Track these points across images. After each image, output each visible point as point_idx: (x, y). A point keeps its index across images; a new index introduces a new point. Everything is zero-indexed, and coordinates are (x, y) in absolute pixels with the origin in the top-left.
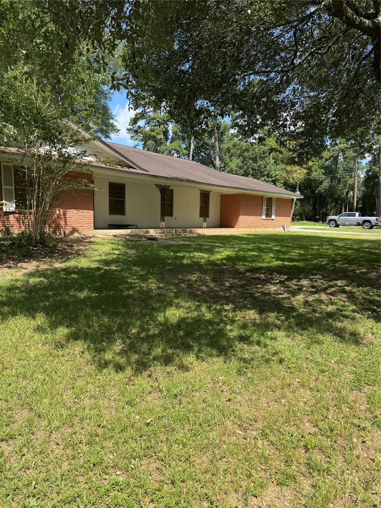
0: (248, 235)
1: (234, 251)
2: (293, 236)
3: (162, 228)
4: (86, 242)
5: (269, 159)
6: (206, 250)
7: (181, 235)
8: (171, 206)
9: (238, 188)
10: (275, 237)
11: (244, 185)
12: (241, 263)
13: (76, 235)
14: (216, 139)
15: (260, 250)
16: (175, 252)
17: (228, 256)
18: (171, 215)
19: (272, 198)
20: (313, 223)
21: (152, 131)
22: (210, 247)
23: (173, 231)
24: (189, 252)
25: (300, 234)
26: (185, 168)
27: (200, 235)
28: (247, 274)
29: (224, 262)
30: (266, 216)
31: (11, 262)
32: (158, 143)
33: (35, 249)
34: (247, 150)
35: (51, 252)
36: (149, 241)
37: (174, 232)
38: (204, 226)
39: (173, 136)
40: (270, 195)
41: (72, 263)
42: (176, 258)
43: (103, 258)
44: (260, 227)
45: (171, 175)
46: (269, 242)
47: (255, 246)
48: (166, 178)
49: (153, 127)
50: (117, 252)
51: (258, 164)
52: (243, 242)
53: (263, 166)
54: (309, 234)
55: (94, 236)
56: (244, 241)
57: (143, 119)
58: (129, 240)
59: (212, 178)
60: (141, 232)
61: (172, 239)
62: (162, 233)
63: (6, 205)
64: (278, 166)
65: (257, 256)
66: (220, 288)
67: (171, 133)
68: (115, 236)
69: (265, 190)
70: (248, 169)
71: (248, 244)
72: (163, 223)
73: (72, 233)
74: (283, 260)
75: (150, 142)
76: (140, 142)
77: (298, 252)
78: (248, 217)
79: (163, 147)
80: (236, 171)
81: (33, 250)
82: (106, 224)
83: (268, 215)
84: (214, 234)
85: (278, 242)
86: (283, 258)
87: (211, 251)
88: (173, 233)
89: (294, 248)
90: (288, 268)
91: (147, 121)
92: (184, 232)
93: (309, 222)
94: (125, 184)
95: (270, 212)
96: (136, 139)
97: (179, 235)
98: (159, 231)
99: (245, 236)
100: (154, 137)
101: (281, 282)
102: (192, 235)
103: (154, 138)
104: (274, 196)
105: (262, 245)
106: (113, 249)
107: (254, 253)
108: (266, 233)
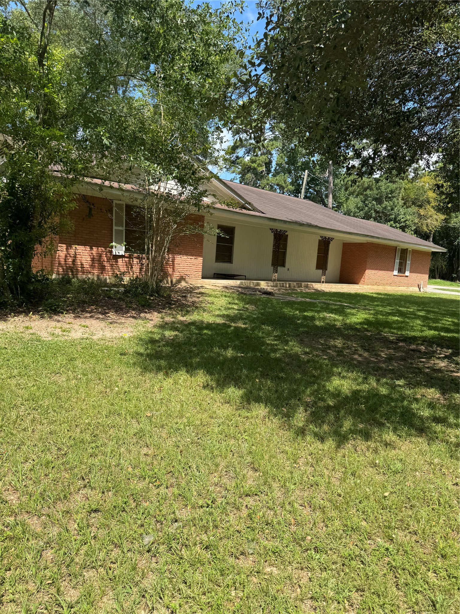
0: (377, 294)
1: (370, 314)
2: (433, 298)
3: (275, 280)
4: (197, 293)
5: (398, 199)
6: (335, 310)
7: (296, 290)
8: (284, 254)
9: (367, 236)
10: (412, 299)
11: (373, 232)
12: (386, 330)
13: (183, 284)
14: (330, 173)
15: (401, 314)
16: (301, 311)
17: (365, 319)
18: (283, 265)
19: (407, 249)
20: (449, 283)
21: (253, 161)
22: (339, 307)
23: (286, 284)
24: (318, 312)
25: (441, 296)
26: (302, 209)
27: (318, 291)
28: (400, 344)
29: (366, 326)
30: (398, 272)
31: (133, 312)
32: (259, 176)
33: (152, 298)
34: (369, 188)
35: (168, 303)
36: (264, 296)
37: (288, 286)
38: (323, 280)
39: (276, 168)
40: (405, 246)
41: (194, 317)
42: (305, 318)
43: (225, 313)
44: (390, 285)
45: (290, 218)
46: (408, 305)
47: (393, 309)
48: (285, 222)
49: (254, 158)
50: (236, 307)
51: (384, 206)
52: (376, 303)
53: (389, 208)
54: (453, 298)
55: (202, 286)
56: (376, 301)
57: (242, 147)
58: (242, 293)
59: (335, 222)
60: (251, 284)
61: (289, 294)
62: (273, 286)
63: (115, 247)
64: (409, 209)
65: (402, 322)
66: (376, 359)
67: (274, 164)
68: (226, 287)
69: (399, 239)
70: (370, 211)
71: (382, 306)
72: (276, 274)
73: (179, 281)
74: (436, 329)
75: (249, 175)
76: (237, 175)
77: (450, 320)
78: (376, 272)
79: (264, 181)
80: (355, 213)
81: (149, 299)
82: (211, 273)
83: (401, 270)
84: (334, 290)
85: (419, 306)
86: (436, 327)
87: (340, 311)
88: (286, 287)
89: (444, 315)
90: (448, 340)
91: (246, 150)
92: (299, 287)
93: (442, 281)
94: (235, 228)
95: (403, 267)
96: (233, 172)
97: (294, 290)
98: (271, 283)
99: (374, 295)
100: (255, 169)
101: (446, 357)
102: (309, 291)
103: (254, 171)
104: (411, 247)
105: (402, 309)
106: (230, 303)
107: (396, 318)
108: (399, 293)
